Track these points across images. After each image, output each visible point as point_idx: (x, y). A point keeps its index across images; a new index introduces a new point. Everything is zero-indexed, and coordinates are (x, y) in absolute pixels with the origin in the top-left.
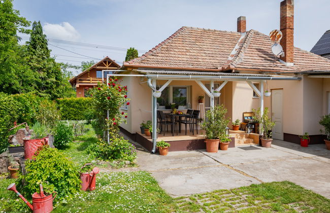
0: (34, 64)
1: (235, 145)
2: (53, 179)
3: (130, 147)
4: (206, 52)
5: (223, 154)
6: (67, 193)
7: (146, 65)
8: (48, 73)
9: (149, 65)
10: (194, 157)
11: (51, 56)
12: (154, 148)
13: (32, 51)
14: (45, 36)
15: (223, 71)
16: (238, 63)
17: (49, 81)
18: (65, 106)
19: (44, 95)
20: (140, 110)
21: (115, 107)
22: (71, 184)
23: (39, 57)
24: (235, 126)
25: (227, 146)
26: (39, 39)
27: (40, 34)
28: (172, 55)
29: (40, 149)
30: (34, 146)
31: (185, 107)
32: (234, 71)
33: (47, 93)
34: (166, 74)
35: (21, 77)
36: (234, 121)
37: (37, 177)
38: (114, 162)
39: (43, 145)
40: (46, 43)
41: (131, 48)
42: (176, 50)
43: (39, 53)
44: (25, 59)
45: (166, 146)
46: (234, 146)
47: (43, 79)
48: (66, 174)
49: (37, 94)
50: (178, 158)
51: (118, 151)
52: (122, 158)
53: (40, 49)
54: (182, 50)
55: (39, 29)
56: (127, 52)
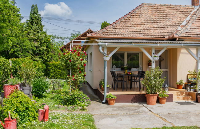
0: (31, 36)
1: (174, 100)
2: (18, 111)
3: (84, 97)
4: (158, 24)
5: (159, 107)
6: (27, 120)
7: (105, 36)
8: (41, 43)
9: (107, 36)
10: (134, 107)
11: (44, 30)
12: (105, 99)
13: (30, 27)
14: (40, 15)
15: (170, 39)
16: (184, 32)
17: (41, 49)
18: (53, 68)
19: (37, 59)
20: (100, 71)
21: (74, 67)
22: (30, 115)
23: (35, 31)
24: (179, 85)
25: (165, 100)
26: (35, 18)
27: (36, 14)
28: (128, 28)
29: (13, 91)
30: (9, 90)
31: (137, 68)
32: (178, 39)
33: (40, 58)
34: (114, 42)
35: (21, 46)
36: (178, 81)
37: (9, 109)
38: (71, 106)
39: (15, 89)
40: (41, 20)
41: (105, 22)
42: (133, 23)
43: (35, 28)
44: (24, 33)
45: (112, 98)
46: (172, 101)
47: (37, 47)
48: (27, 108)
49: (32, 59)
50: (120, 107)
51: (73, 99)
52: (77, 104)
53: (36, 25)
54: (138, 23)
55: (36, 10)
56: (102, 25)
